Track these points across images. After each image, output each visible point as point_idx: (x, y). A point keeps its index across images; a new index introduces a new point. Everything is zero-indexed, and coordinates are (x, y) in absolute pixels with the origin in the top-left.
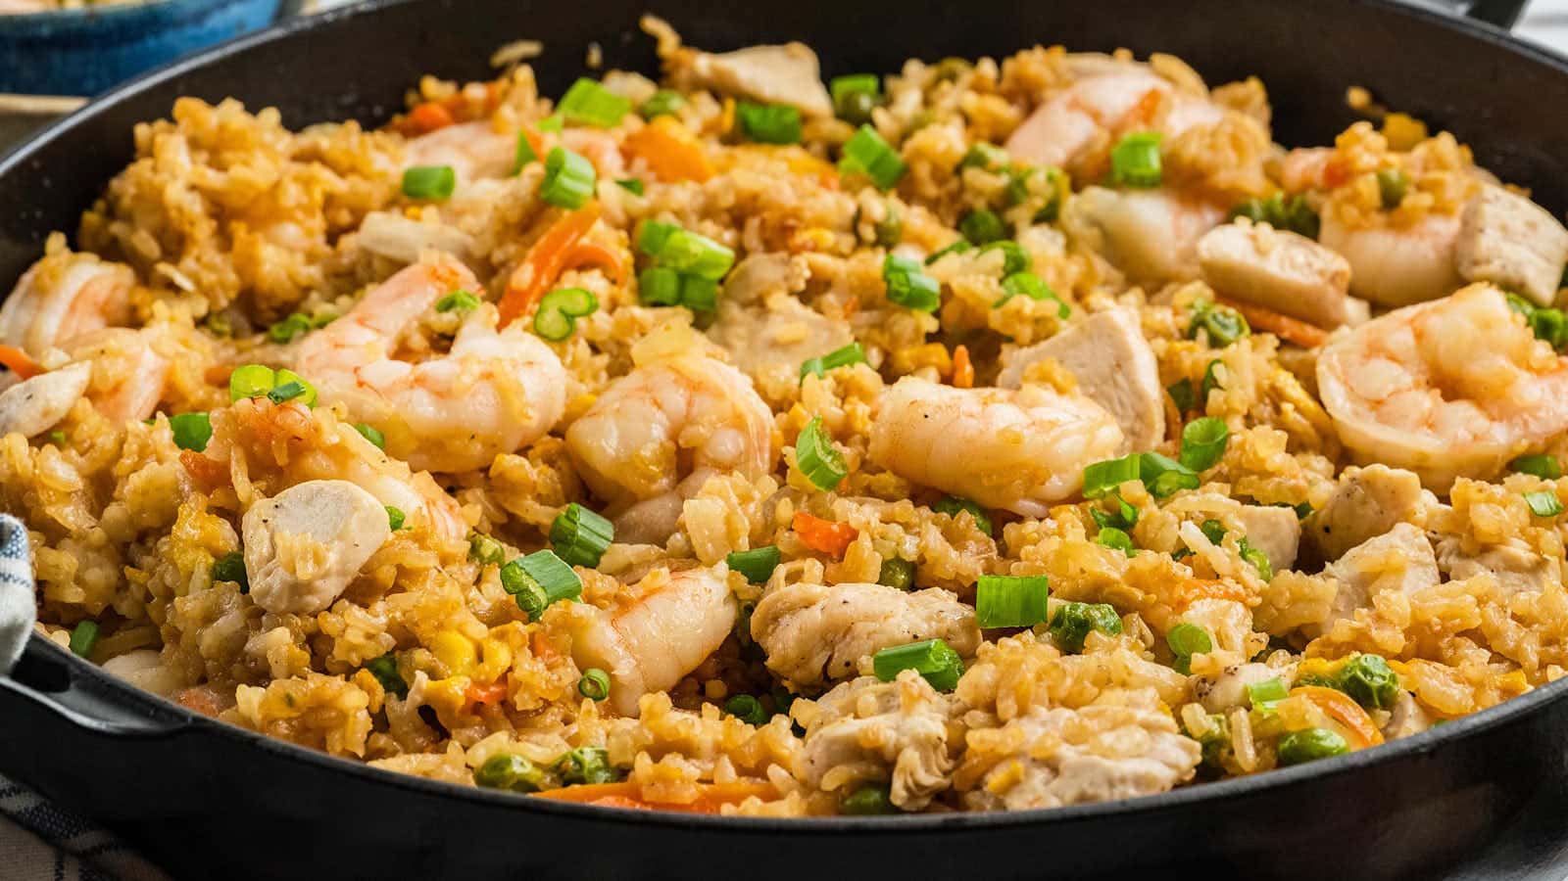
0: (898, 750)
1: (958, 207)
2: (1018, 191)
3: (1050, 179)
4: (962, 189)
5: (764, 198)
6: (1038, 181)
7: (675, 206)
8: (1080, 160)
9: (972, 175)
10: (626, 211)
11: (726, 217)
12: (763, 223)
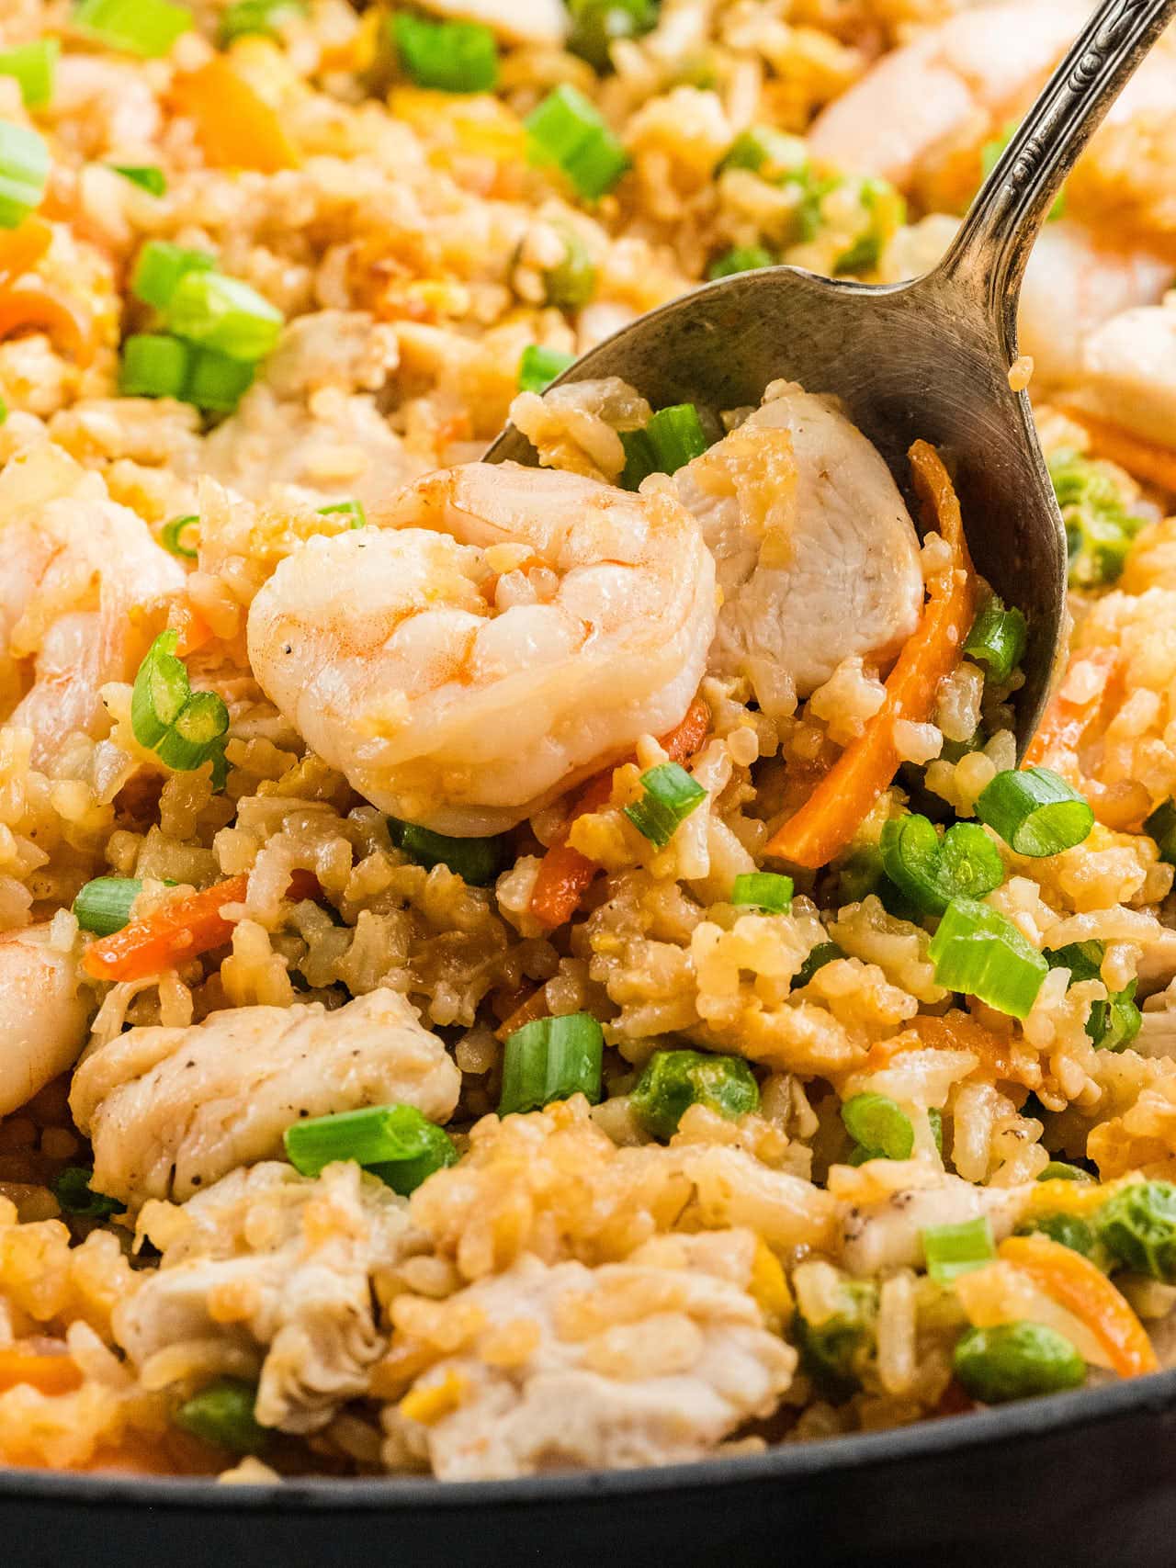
0: (276, 1328)
1: (708, 238)
2: (811, 217)
3: (867, 200)
4: (717, 209)
5: (361, 216)
6: (842, 204)
7: (211, 217)
8: (934, 163)
9: (737, 185)
10: (131, 223)
11: (299, 243)
12: (353, 260)
